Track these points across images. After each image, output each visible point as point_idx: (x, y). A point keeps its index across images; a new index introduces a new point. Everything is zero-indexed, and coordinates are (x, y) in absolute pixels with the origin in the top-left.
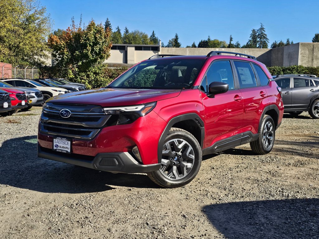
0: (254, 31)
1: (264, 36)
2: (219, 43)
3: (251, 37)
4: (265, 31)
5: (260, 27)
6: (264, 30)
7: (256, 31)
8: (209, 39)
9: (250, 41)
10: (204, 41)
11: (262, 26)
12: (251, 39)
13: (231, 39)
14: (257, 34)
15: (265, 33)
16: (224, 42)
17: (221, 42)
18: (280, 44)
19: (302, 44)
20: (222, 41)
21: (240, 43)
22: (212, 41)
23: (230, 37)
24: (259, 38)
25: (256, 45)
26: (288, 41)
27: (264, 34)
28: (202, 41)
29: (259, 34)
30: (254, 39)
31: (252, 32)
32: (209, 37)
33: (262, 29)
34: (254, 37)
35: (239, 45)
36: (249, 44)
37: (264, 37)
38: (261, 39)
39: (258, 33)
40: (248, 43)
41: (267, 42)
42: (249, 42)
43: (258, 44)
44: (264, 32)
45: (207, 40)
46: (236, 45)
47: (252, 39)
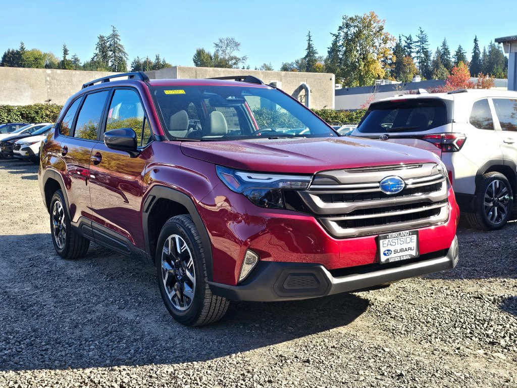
0: (101, 38)
1: (119, 49)
2: (42, 56)
3: (98, 49)
4: (120, 40)
5: (112, 32)
6: (119, 37)
7: (106, 39)
8: (22, 48)
9: (97, 55)
10: (13, 51)
11: (114, 31)
12: (98, 51)
13: (66, 52)
14: (107, 44)
15: (121, 44)
16: (50, 56)
17: (45, 55)
18: (145, 62)
19: (181, 68)
20: (48, 53)
21: (79, 57)
22: (29, 51)
23: (63, 49)
24: (111, 51)
25: (107, 62)
26: (158, 59)
27: (119, 45)
28: (9, 52)
29: (111, 45)
30: (103, 52)
31: (98, 40)
32: (22, 44)
33: (114, 36)
34: (103, 49)
35: (78, 61)
36: (95, 60)
37: (120, 51)
38: (114, 52)
39: (109, 43)
40: (93, 58)
41: (125, 59)
42: (95, 58)
43: (111, 61)
44: (119, 42)
45: (19, 50)
46: (73, 60)
47: (100, 52)
